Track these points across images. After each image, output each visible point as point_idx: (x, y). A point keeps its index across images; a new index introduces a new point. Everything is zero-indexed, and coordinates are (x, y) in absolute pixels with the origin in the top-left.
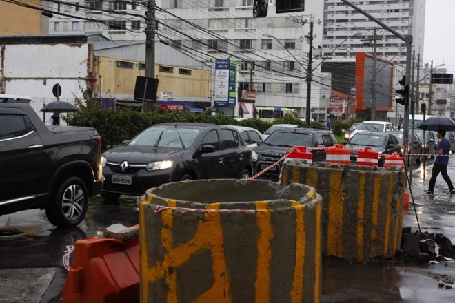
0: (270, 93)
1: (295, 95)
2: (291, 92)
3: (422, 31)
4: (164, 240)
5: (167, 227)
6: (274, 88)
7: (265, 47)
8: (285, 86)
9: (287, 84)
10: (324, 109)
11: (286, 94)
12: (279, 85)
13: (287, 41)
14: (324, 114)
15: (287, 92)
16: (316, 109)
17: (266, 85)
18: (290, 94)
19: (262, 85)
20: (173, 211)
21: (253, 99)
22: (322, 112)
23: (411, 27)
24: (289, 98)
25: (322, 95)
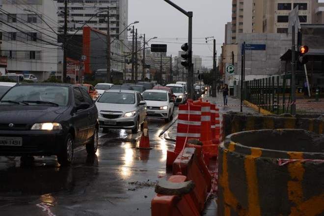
0: (16, 59)
1: (38, 61)
2: (34, 58)
3: (126, 12)
4: (292, 193)
5: (295, 180)
6: (19, 55)
7: (11, 20)
8: (29, 53)
9: (31, 52)
10: (60, 72)
11: (30, 61)
12: (24, 52)
13: (30, 16)
14: (60, 77)
15: (31, 58)
16: (55, 72)
17: (12, 52)
18: (33, 60)
19: (9, 52)
20: (303, 163)
21: (5, 64)
22: (59, 75)
23: (119, 8)
24: (33, 64)
25: (59, 61)
